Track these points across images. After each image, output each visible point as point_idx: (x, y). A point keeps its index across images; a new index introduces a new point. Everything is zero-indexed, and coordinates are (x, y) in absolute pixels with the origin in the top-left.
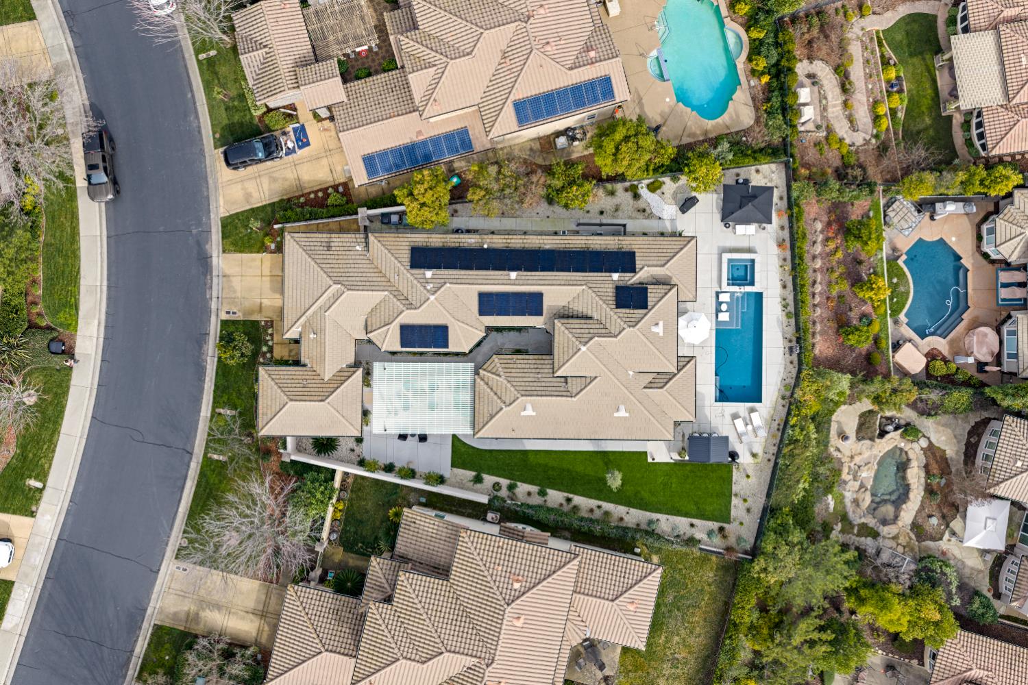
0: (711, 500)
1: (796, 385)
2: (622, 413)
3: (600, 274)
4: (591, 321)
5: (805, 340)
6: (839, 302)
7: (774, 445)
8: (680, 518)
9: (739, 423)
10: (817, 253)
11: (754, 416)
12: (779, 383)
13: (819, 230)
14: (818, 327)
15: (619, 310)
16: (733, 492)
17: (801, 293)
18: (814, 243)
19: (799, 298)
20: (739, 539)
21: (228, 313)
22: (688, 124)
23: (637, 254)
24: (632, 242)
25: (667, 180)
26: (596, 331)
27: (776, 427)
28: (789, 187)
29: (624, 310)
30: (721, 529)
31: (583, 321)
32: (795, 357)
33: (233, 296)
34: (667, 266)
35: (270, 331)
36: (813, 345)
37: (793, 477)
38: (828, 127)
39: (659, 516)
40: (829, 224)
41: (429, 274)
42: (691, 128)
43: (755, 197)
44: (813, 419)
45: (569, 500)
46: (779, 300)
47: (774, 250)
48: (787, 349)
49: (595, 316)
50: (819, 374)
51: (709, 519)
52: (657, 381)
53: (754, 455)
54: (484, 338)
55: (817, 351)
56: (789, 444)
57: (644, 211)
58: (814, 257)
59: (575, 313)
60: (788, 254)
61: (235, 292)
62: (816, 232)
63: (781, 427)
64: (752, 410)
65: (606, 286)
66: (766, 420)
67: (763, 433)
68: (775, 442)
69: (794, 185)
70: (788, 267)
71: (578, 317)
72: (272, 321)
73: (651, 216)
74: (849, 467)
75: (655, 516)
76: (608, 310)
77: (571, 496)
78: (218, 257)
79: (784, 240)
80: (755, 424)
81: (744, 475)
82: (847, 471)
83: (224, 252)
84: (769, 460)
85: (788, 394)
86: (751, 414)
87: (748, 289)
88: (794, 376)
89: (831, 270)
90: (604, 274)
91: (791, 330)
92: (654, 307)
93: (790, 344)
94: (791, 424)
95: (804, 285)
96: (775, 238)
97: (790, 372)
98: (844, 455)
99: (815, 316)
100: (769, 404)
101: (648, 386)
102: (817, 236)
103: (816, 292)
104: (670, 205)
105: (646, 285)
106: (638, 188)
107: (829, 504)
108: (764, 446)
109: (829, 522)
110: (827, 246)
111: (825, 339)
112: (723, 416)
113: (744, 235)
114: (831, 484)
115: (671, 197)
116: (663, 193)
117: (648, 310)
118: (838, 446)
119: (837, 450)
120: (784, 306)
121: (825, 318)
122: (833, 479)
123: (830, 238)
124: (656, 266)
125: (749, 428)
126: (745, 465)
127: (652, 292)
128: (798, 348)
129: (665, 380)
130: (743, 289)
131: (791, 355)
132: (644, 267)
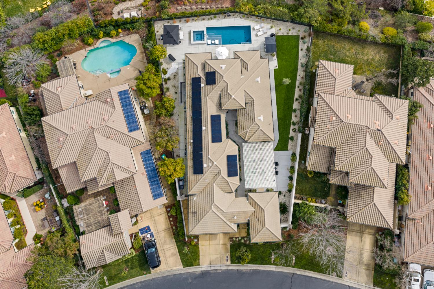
0: (291, 43)
1: (242, 13)
2: (259, 79)
3: (202, 92)
4: (222, 94)
5: (224, 11)
7: (267, 20)
8: (299, 55)
9: (259, 34)
10: (190, 8)
11: (256, 28)
12: (242, 20)
13: (181, 8)
14: (219, 6)
15: (217, 83)
16: (287, 35)
17: (206, 13)
18: (186, 9)
19: (208, 13)
20: (305, 31)
21: (227, 260)
23: (193, 77)
24: (188, 79)
25: (162, 67)
26: (226, 92)
27: (260, 20)
28: (164, 19)
29: (217, 81)
30: (302, 38)
31: (222, 98)
32: (231, 14)
33: (219, 258)
34: (197, 65)
35: (234, 239)
36: (226, 7)
38: (139, 6)
39: (299, 63)
40: (178, 4)
41: (205, 165)
42: (140, 58)
43: (168, 32)
44: (255, 6)
45: (297, 100)
46: (209, 21)
47: (189, 24)
49: (219, 93)
50: (238, 5)
51: (299, 44)
52: (244, 66)
53: (272, 27)
54: (232, 139)
55: (229, 6)
56: (266, 14)
57: (175, 76)
58: (192, 9)
59: (219, 101)
60: (190, 18)
61: (217, 258)
63: (259, 18)
64: (254, 29)
65: (206, 89)
66: (257, 24)
67: (263, 25)
68: (265, 20)
69: (163, 17)
70: (196, 18)
71: (220, 100)
72: (230, 238)
73: (177, 73)
75: (299, 65)
76: (216, 87)
78: (201, 267)
79: (185, 20)
80: (259, 28)
81: (280, 31)
83: (199, 265)
84: (273, 22)
85: (246, 16)
87: (205, 33)
88: (239, 14)
89: (196, 3)
90: (202, 90)
91: (221, 16)
92: (214, 69)
93: (227, 17)
94: (258, 14)
95: (203, 12)
96: (184, 24)
97: (238, 16)
99: (214, 7)
100: (251, 23)
101: (247, 69)
102: (183, 8)
103: (205, 8)
104: (172, 66)
105: (205, 73)
106: (165, 78)
108: (267, 24)
110: (187, 4)
111: (223, 3)
112: (257, 40)
113: (184, 35)
115: (169, 65)
116: (167, 68)
117: (216, 71)
120: (212, 19)
121: (215, 4)
123: (184, 3)
124: (198, 69)
125: (261, 30)
126: (276, 31)
127: (208, 70)
128: (228, 13)
129: (244, 63)
130: (205, 35)
131: (231, 16)
132: (198, 74)
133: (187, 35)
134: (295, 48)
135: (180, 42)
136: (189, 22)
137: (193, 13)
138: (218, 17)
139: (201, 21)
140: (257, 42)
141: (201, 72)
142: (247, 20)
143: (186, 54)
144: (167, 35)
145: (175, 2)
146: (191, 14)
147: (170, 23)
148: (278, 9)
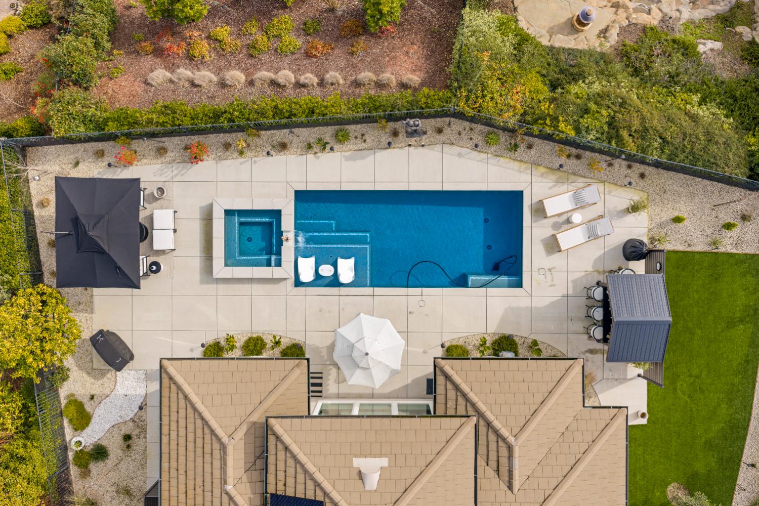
0: (724, 295)
1: (489, 123)
5: (393, 107)
6: (316, 32)
7: (610, 165)
9: (566, 239)
10: (215, 79)
11: (554, 206)
12: (484, 156)
13: (168, 74)
14: (366, 75)
17: (292, 115)
18: (193, 84)
19: (303, 119)
25: (64, 391)
27: (574, 161)
32: (429, 126)
34: (225, 439)
36: (404, 86)
40: (159, 52)
43: (76, 221)
44: (553, 87)
46: (310, 156)
47: (207, 168)
48: (412, 141)
53: (634, 208)
55: (415, 79)
56: (619, 138)
57: (127, 438)
58: (223, 84)
60: (212, 138)
62: (171, 81)
63: (574, 151)
64: (540, 211)
66: (558, 181)
67: (592, 191)
68: (604, 165)
69: (57, 129)
70: (239, 139)
73: (139, 422)
74: (636, 10)
79: (186, 148)
81: (674, 226)
82: (645, 16)
84: (642, 176)
85: (504, 137)
86: (548, 214)
87: (288, 223)
88: (467, 125)
89: (252, 50)
91: (373, 133)
92: (317, 485)
94: (572, 134)
95: (276, 107)
96: (182, 165)
97: (460, 134)
98: (614, 21)
99: (341, 82)
100: (525, 177)
101: (507, 479)
102: (180, 79)
103: (293, 80)
104: (118, 384)
105: (267, 492)
106: (81, 451)
107: (712, 50)
108: (613, 187)
109: (742, 50)
110: (203, 58)
111: (388, 61)
112: (550, 270)
113: (175, 231)
114: (676, 46)
115: (100, 382)
116: (92, 397)
117: (327, 500)
118: (597, 32)
119: (607, 35)
120: (324, 148)
121: (348, 60)
122: (666, 43)
123: (188, 51)
124: (225, 464)
125: (577, 218)
126: (654, 224)
127: (284, 482)
128: (411, 122)
129: (492, 437)
130: (288, 231)
131: (425, 133)
132: (226, 490)
133: (194, 229)
134: (741, 321)
135: (154, 268)
136: (205, 157)
137: (223, 113)
138: (356, 137)
139: (268, 154)
140: (552, 281)
141: (245, 479)
142: (508, 160)
143: (165, 362)
144: (74, 236)
145: (143, 44)
146: (210, 118)
147: (107, 163)
148: (680, 109)
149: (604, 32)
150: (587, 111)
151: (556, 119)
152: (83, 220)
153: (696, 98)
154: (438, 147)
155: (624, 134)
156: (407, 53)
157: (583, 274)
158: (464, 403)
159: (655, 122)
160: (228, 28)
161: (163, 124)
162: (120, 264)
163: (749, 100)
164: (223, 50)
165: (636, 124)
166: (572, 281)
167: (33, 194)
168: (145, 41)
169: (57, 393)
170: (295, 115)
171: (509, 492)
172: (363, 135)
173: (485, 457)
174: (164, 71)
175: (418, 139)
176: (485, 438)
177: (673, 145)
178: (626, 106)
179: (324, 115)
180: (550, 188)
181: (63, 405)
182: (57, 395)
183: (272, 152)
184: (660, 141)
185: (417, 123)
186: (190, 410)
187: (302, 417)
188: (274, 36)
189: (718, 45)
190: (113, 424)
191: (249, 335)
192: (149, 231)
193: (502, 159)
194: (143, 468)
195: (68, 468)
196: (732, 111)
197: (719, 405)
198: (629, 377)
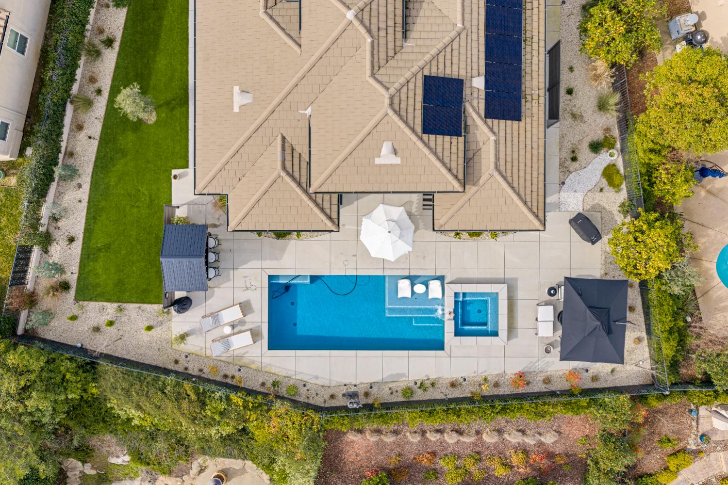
0: (113, 270)
1: (295, 403)
2: (239, 100)
3: (482, 56)
4: (399, 35)
5: (369, 417)
6: (428, 471)
7: (201, 370)
8: (84, 221)
9: (234, 313)
10: (506, 436)
11: (246, 339)
12: (298, 377)
13: (542, 439)
14: (389, 439)
15: (420, 82)
16: (125, 306)
17: (447, 411)
18: (523, 432)
19: (438, 408)
20: (49, 314)
22: (710, 232)
23: (516, 123)
24: (535, 118)
25: (623, 195)
26: (382, 41)
27: (230, 374)
28: (618, 390)
29: (420, 92)
30: (65, 286)
31: (399, 20)
32: (341, 402)
34: (496, 174)
36: (360, 431)
37: (144, 398)
40: (551, 456)
42: (703, 236)
43: (609, 332)
44: (243, 432)
45: (109, 43)
46: (432, 377)
47: (512, 368)
48: (353, 389)
49: (408, 44)
50: (313, 440)
51: (82, 267)
52: (296, 161)
53: (183, 337)
55: (351, 437)
56: (197, 394)
57: (574, 159)
58: (500, 431)
60: (508, 390)
62: (540, 434)
63: (229, 381)
64: (256, 335)
65: (463, 65)
66: (241, 357)
67: (217, 351)
68: (205, 370)
69: (624, 398)
70: (487, 390)
73: (565, 171)
75: (86, 180)
76: (421, 63)
77: (117, 45)
80: (233, 338)
81: (151, 323)
84: (176, 362)
85: (283, 392)
86: (249, 333)
87: (449, 327)
88: (312, 402)
89: (478, 457)
90: (482, 62)
91: (383, 395)
92: (427, 145)
93: (361, 393)
94: (232, 396)
95: (459, 416)
96: (532, 370)
97: (317, 394)
98: (194, 479)
99: (408, 434)
100: (266, 361)
101: (286, 145)
102: (534, 436)
103: (445, 435)
104: (581, 200)
105: (465, 136)
106: (610, 149)
107: (118, 457)
108: (199, 353)
109: (93, 456)
110: (516, 452)
111: (372, 449)
112: (247, 289)
113: (537, 319)
114: (147, 460)
115: (596, 202)
116: (601, 190)
117: (420, 134)
118: (206, 470)
119: (200, 468)
120: (421, 384)
121: (403, 450)
122: (155, 463)
123: (528, 457)
124: (496, 155)
125: (227, 330)
126: (167, 324)
127: (452, 145)
128: (355, 406)
129: (297, 175)
130: (449, 320)
131: (344, 395)
132: (495, 135)
133: (522, 321)
134: (100, 250)
135: (552, 292)
136: (513, 377)
137: (499, 412)
138: (397, 391)
139: (465, 380)
140: (245, 281)
141: (481, 144)
142: (280, 374)
143: (541, 228)
144: (611, 320)
145: (563, 462)
146: (508, 409)
147: (589, 372)
148: (149, 414)
149: (201, 471)
150: (221, 413)
151: (245, 407)
152: (604, 333)
153: (136, 422)
154: (333, 384)
155: (193, 397)
156: (357, 456)
157: (222, 286)
158: (317, 199)
159: (170, 406)
160: (496, 474)
161: (545, 404)
162: (578, 298)
163: (93, 419)
164: (500, 458)
165: (185, 404)
166: (230, 280)
167: (647, 347)
168: (561, 464)
169: (628, 193)
170: (444, 411)
171: (284, 135)
172: (392, 393)
173: (302, 159)
174: (545, 442)
175: (349, 390)
176: (302, 174)
177: (156, 388)
178: (192, 418)
179: (422, 411)
180: (247, 352)
181: (624, 183)
182: (629, 191)
183: (462, 380)
184: (165, 391)
185: (351, 405)
186: (522, 193)
187: (439, 192)
188: (460, 468)
189: (113, 460)
190: (585, 169)
191: (479, 238)
192: (557, 319)
193: (284, 375)
194: (562, 135)
195: (620, 136)
196: (106, 411)
197: (116, 185)
198: (186, 206)
